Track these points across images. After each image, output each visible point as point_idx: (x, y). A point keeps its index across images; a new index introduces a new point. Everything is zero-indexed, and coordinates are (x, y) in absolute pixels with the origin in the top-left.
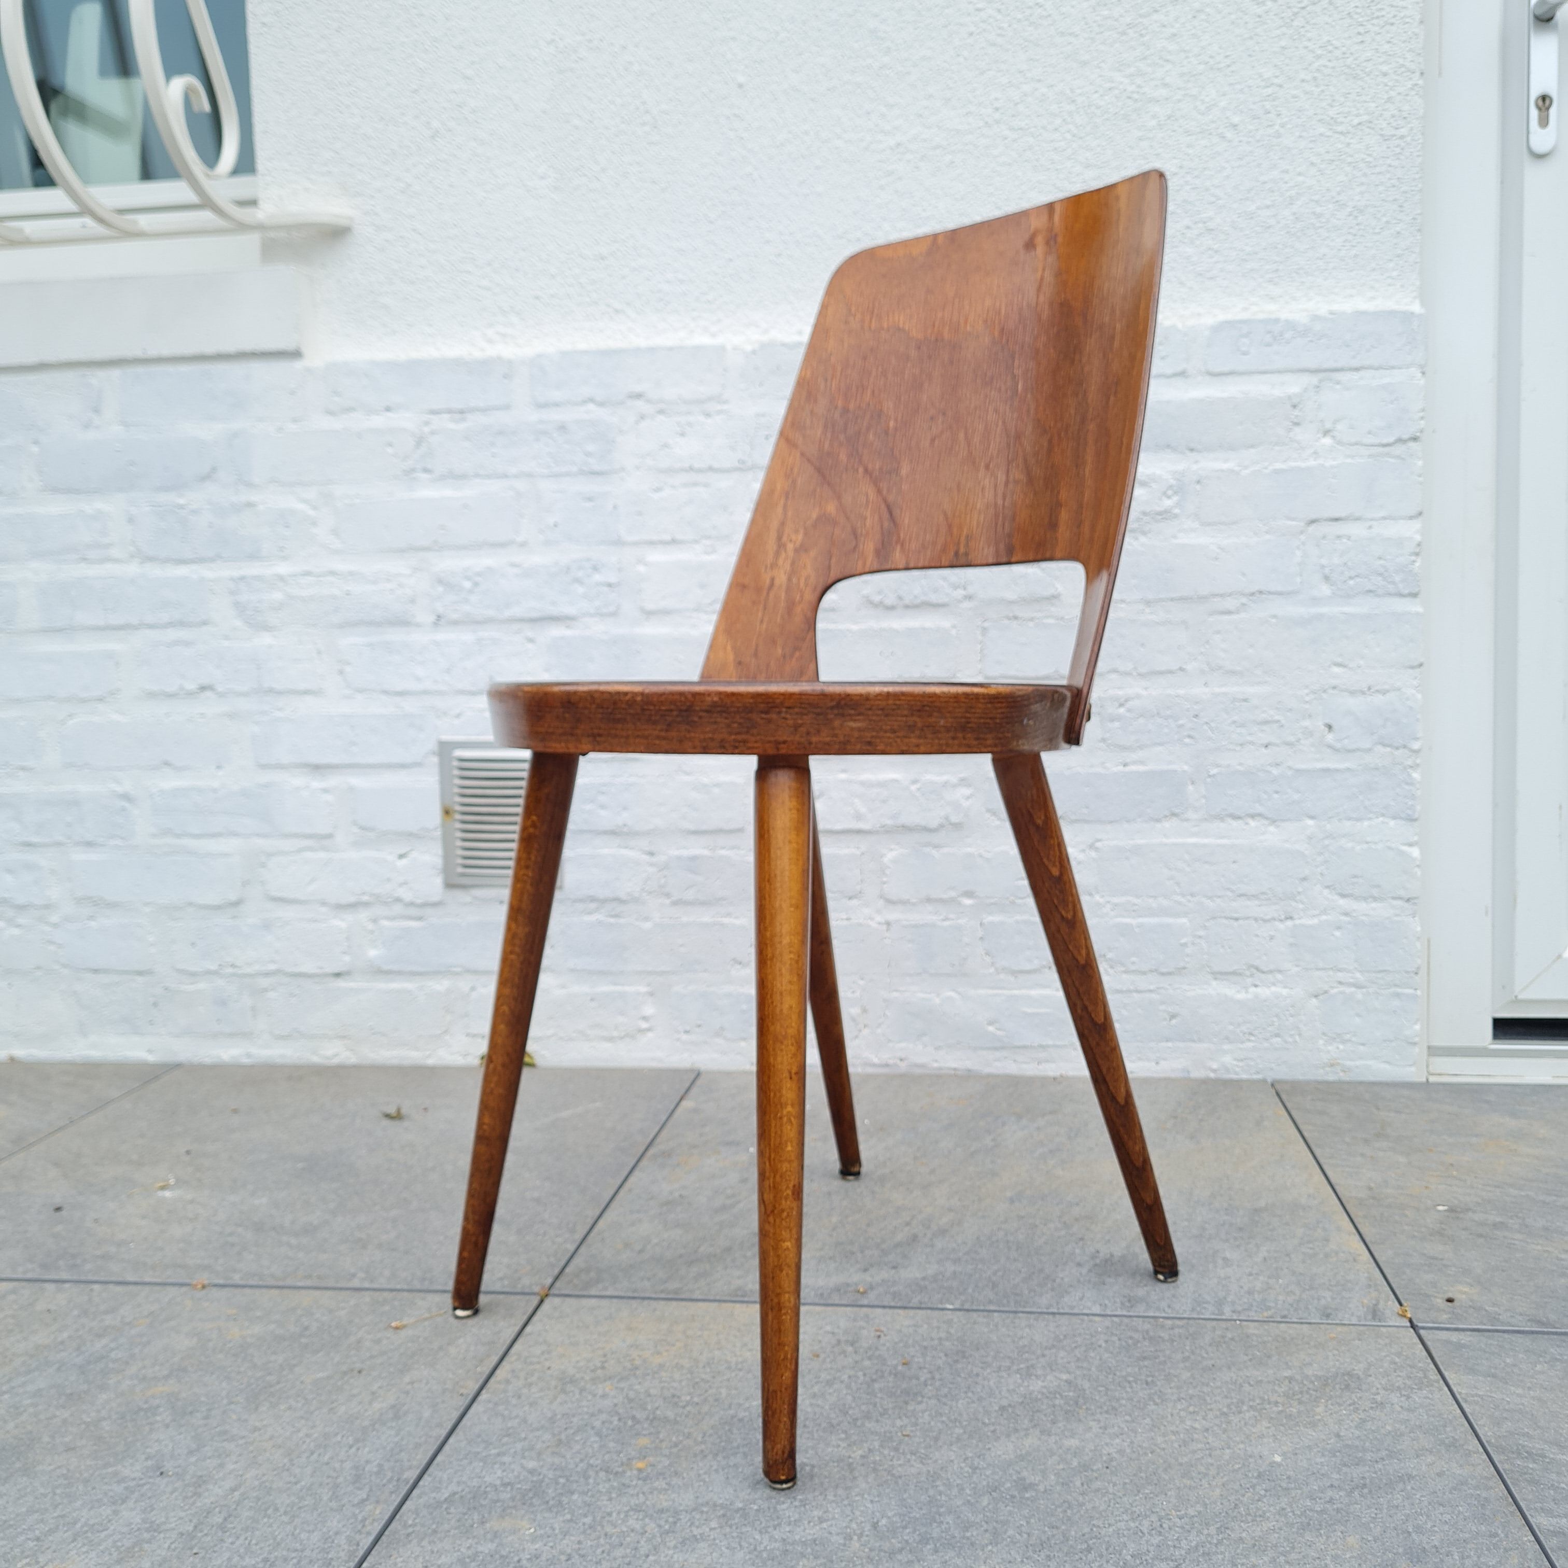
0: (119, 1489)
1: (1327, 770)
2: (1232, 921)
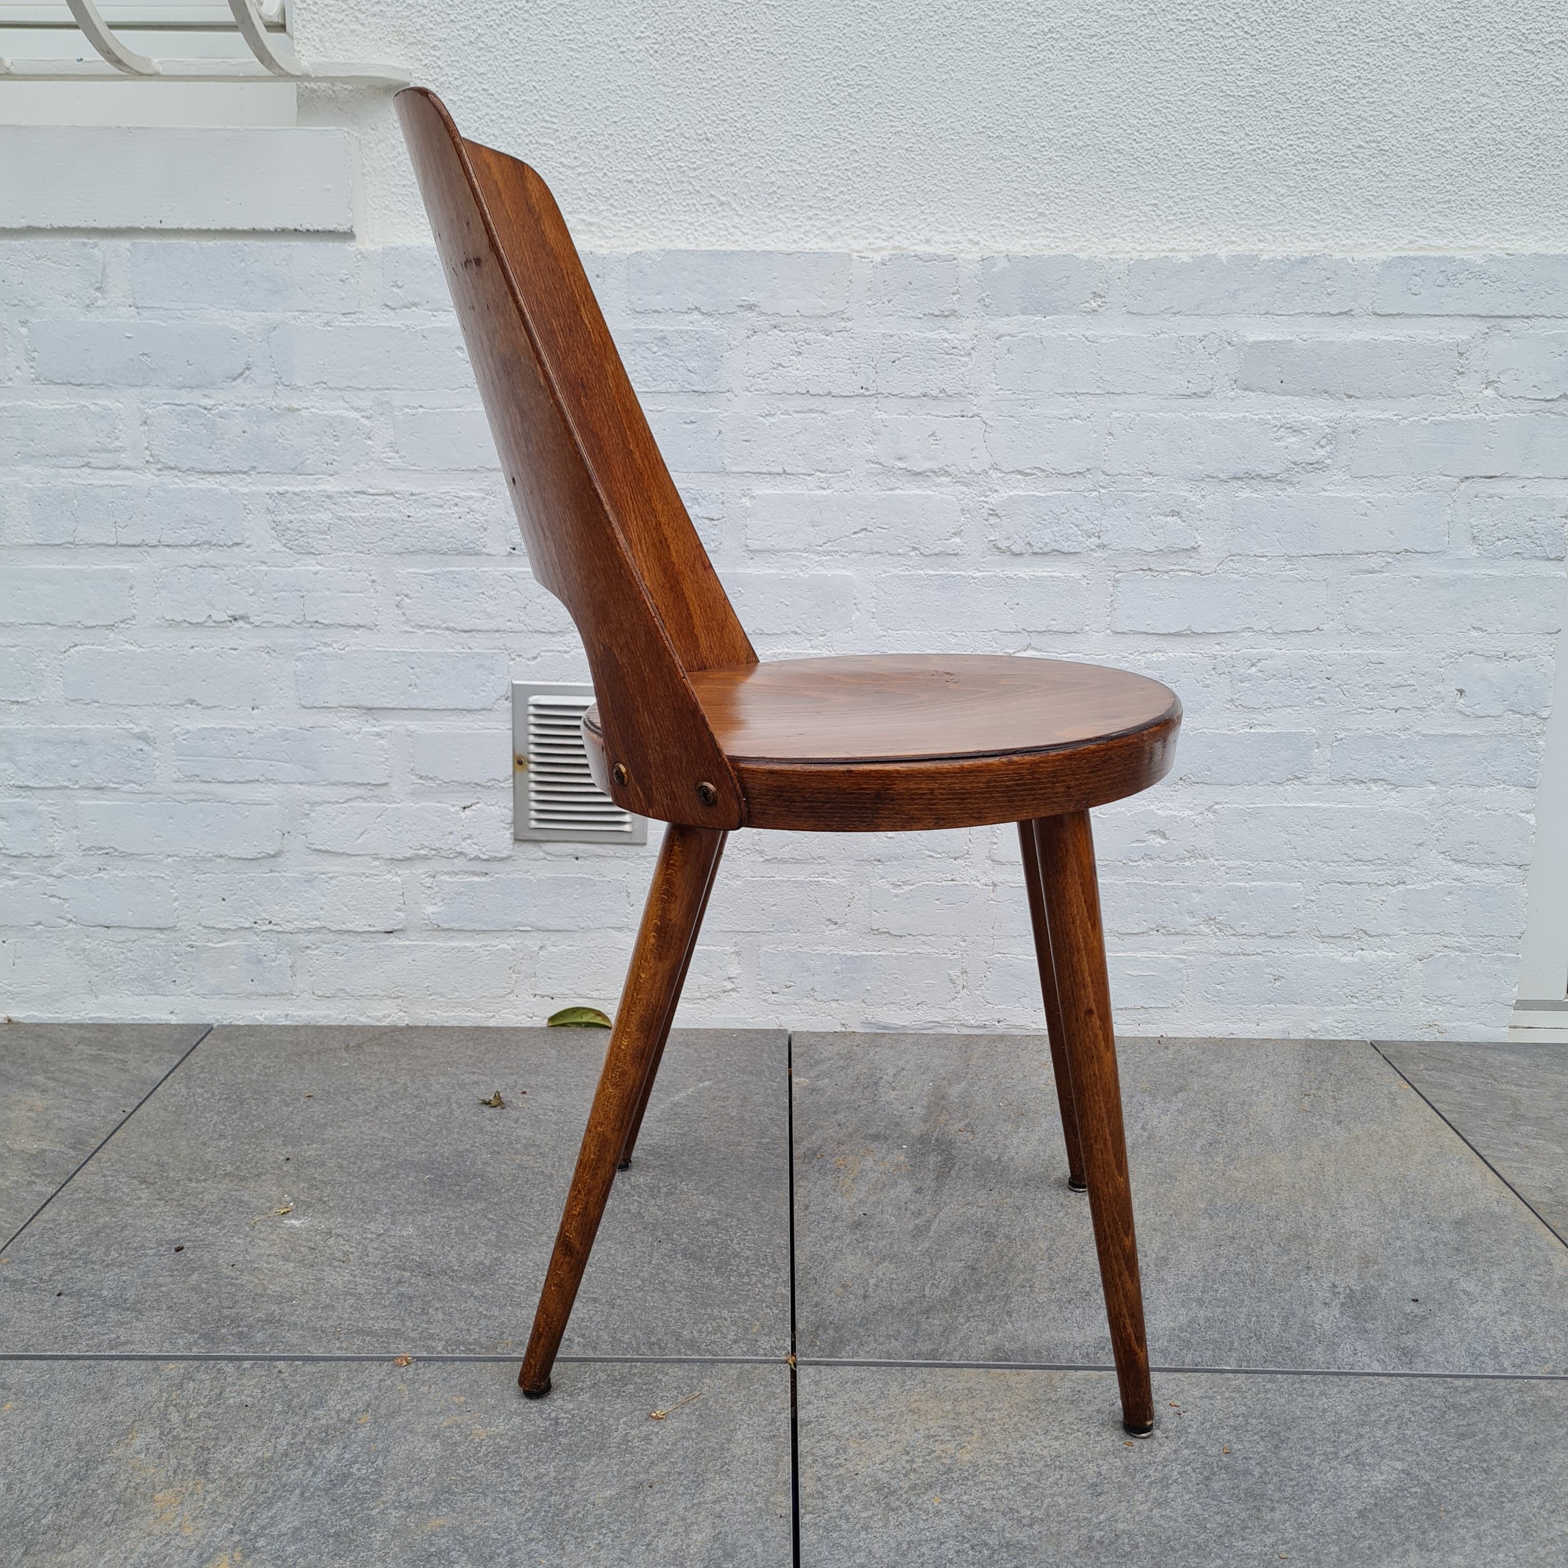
1: (1455, 736)
2: (1346, 886)
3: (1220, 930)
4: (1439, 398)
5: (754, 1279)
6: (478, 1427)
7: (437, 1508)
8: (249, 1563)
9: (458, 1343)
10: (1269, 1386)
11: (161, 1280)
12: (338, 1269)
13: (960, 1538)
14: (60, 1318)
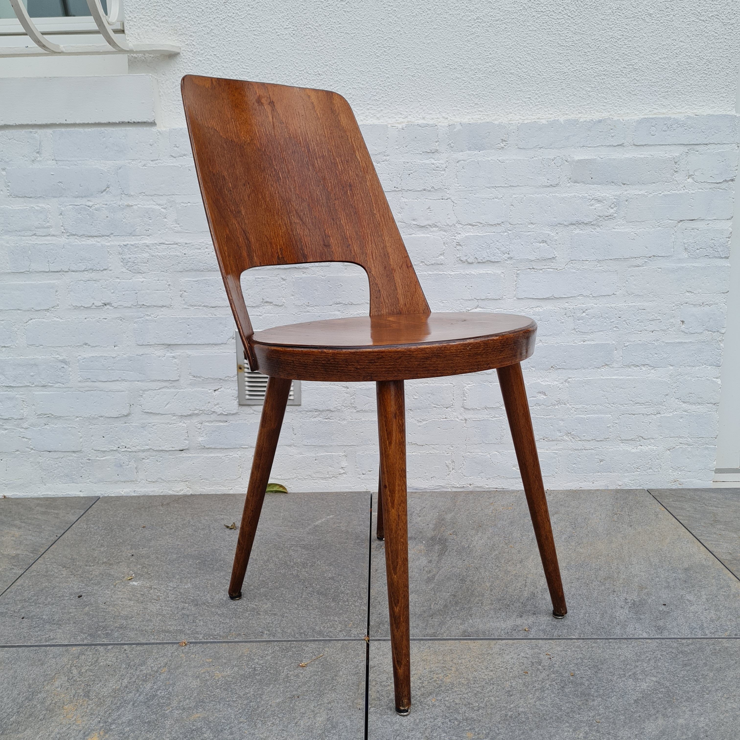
1: (681, 343)
2: (632, 415)
3: (573, 438)
4: (666, 183)
5: (350, 603)
6: (218, 672)
7: (197, 709)
8: (107, 736)
9: (209, 635)
10: (593, 645)
11: (71, 610)
12: (154, 604)
13: (444, 717)
14: (23, 629)
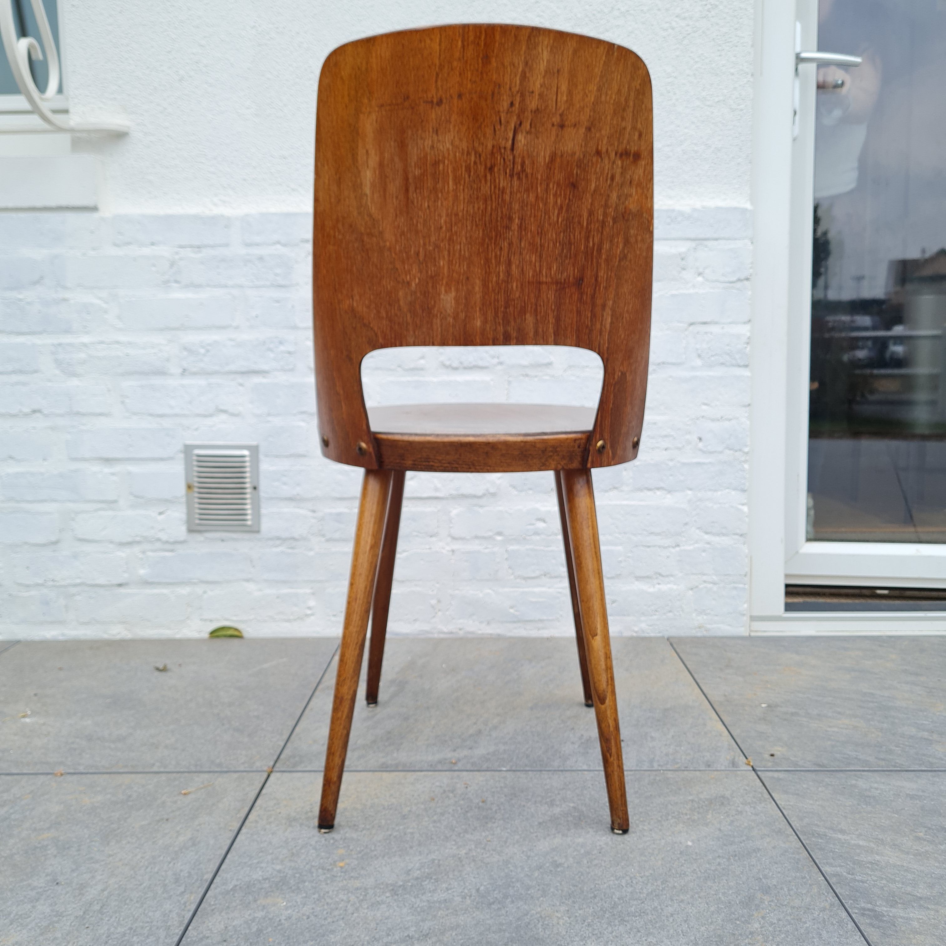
0: (33, 893)
1: (699, 464)
2: (646, 548)
4: (673, 282)
